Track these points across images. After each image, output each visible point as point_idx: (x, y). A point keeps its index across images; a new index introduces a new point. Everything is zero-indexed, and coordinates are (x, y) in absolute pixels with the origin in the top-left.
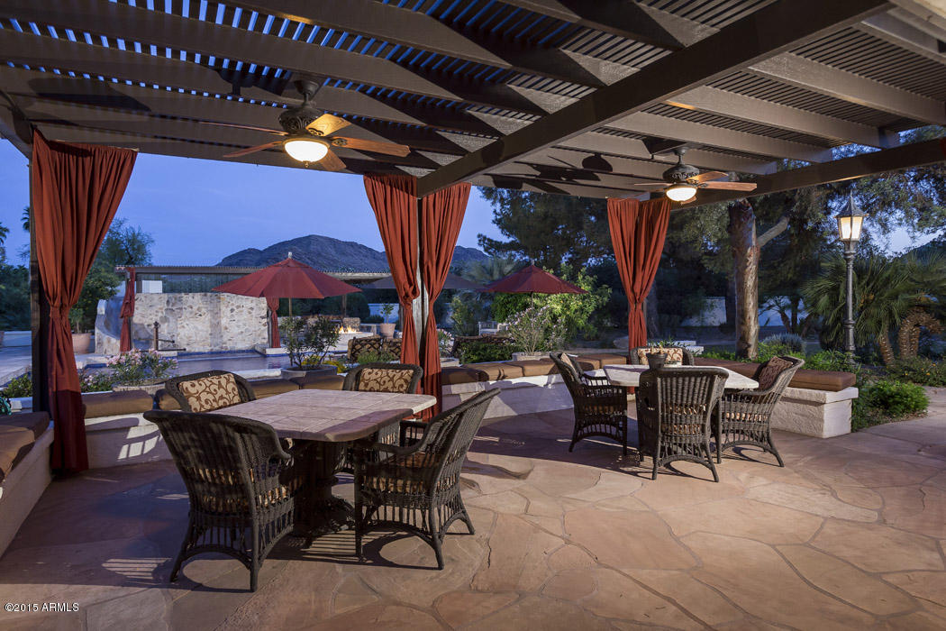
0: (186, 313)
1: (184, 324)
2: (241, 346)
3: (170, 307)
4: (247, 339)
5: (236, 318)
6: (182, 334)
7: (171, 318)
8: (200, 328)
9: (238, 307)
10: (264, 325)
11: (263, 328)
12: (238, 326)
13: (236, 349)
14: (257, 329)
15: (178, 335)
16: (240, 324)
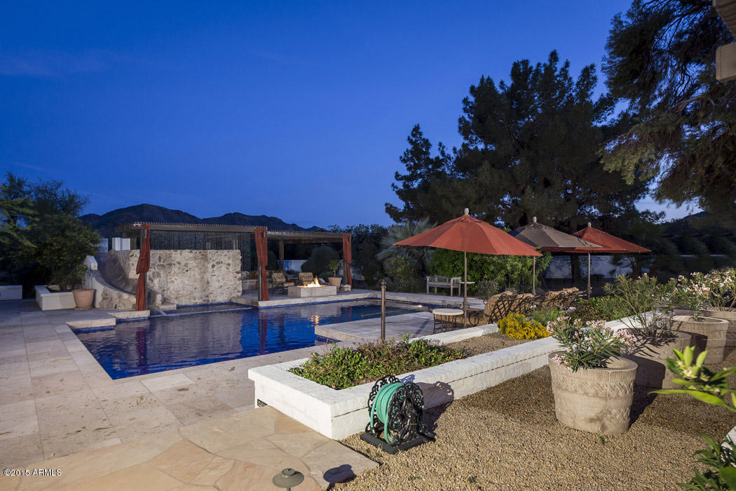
0: (175, 269)
1: (173, 279)
2: (221, 299)
3: (162, 263)
4: (224, 292)
5: (216, 273)
6: (171, 288)
7: (162, 273)
8: (186, 282)
9: (218, 263)
10: (239, 280)
11: (238, 282)
12: (219, 281)
13: (216, 302)
14: (233, 283)
15: (168, 289)
16: (220, 278)
